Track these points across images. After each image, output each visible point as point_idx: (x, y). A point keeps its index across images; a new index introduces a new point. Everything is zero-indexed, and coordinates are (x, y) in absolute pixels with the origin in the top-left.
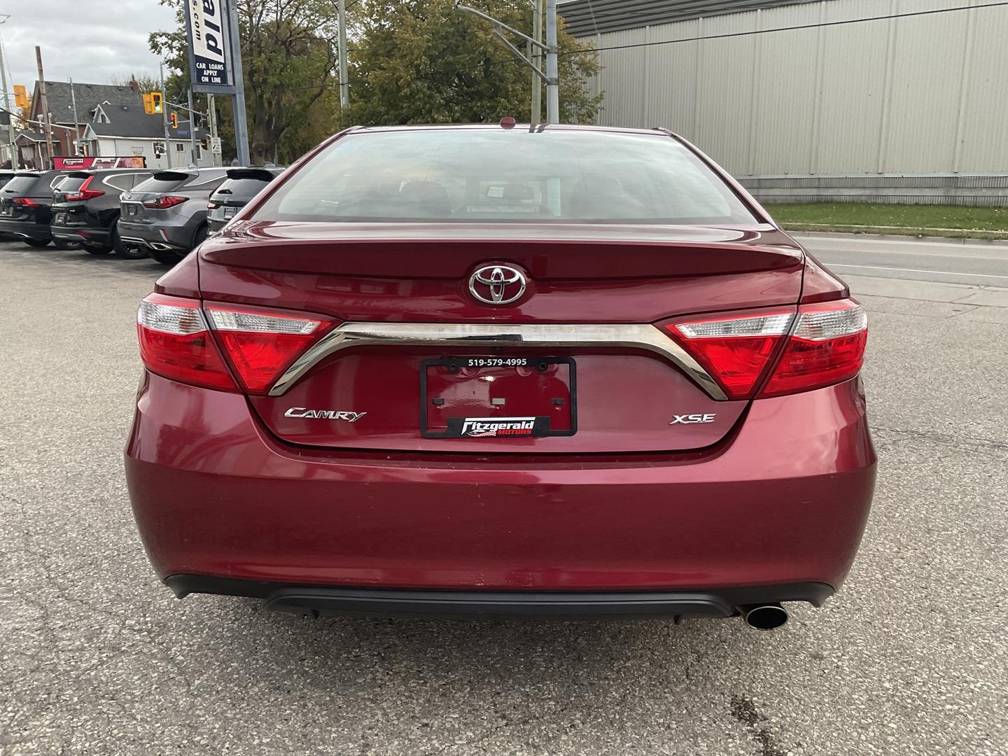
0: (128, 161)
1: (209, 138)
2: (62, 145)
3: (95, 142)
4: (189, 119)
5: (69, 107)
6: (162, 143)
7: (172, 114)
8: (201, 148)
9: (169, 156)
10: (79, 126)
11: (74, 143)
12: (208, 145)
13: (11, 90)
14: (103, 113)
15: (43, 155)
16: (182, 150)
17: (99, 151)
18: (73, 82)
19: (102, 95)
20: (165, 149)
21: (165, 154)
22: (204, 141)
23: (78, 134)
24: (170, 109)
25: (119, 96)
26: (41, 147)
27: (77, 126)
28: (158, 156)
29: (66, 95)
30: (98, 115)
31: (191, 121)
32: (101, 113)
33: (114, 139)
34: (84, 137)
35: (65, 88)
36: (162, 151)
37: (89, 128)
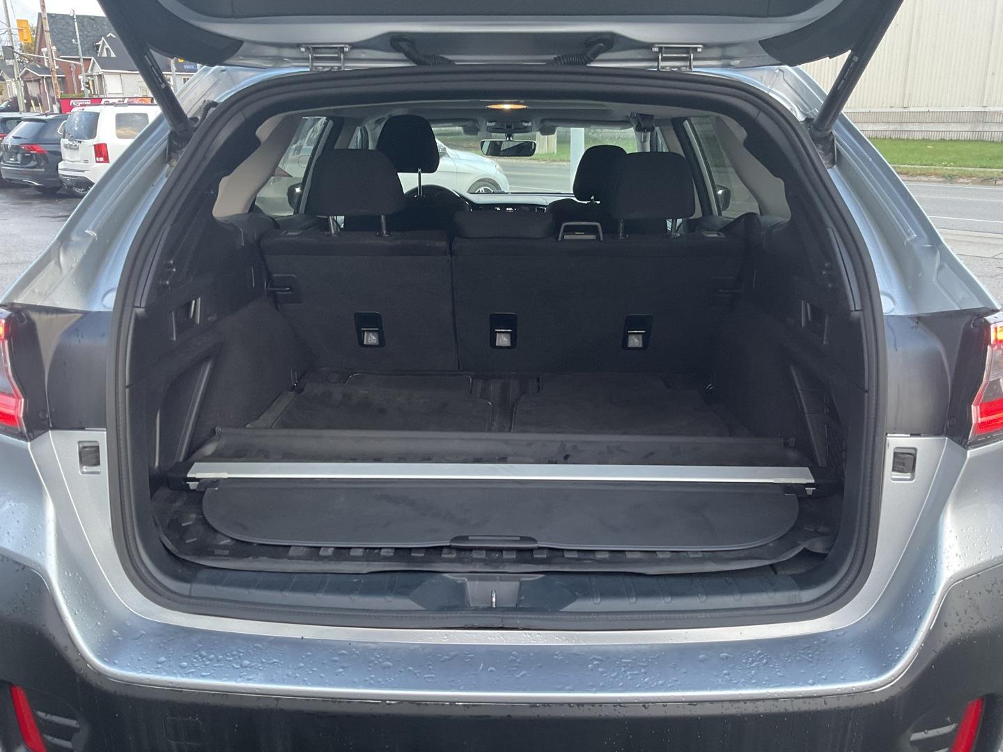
2: (67, 79)
3: (100, 76)
5: (73, 40)
6: (168, 77)
10: (84, 59)
11: (80, 77)
13: (14, 25)
14: (108, 46)
15: (49, 90)
17: (105, 85)
18: (76, 14)
19: (105, 27)
23: (83, 69)
26: (46, 81)
27: (82, 60)
29: (70, 28)
30: (103, 48)
32: (105, 47)
33: (120, 74)
34: (89, 72)
37: (94, 62)
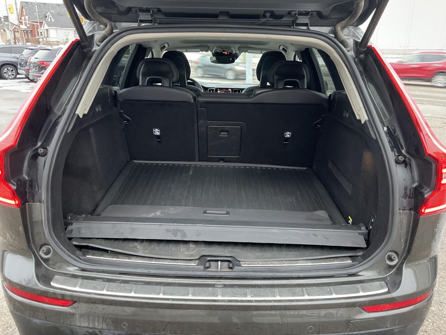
2: (33, 31)
5: (35, 14)
11: (38, 30)
17: (49, 34)
18: (36, 2)
19: (50, 8)
23: (39, 26)
25: (58, 9)
26: (23, 32)
27: (39, 22)
29: (34, 8)
30: (48, 17)
32: (50, 17)
33: (56, 29)
34: (42, 28)
35: (34, 5)
37: (44, 24)
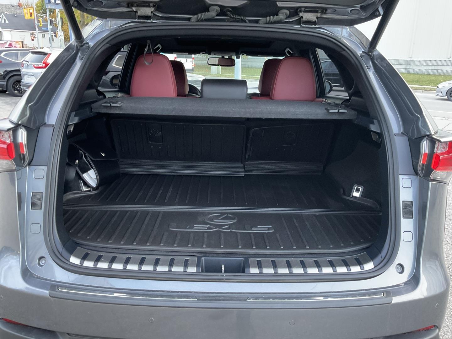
0: (14, 44)
1: (57, 32)
3: (1, 32)
4: (47, 22)
6: (34, 33)
7: (39, 19)
8: (54, 36)
9: (38, 40)
12: (57, 35)
14: (4, 17)
16: (45, 36)
17: (3, 37)
19: (4, 9)
20: (36, 36)
21: (36, 39)
22: (55, 33)
24: (38, 17)
25: (13, 10)
28: (33, 40)
30: (2, 19)
31: (49, 23)
33: (11, 31)
36: (35, 37)
